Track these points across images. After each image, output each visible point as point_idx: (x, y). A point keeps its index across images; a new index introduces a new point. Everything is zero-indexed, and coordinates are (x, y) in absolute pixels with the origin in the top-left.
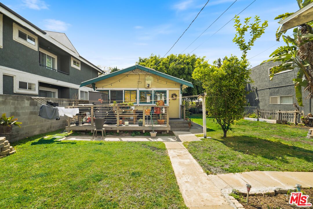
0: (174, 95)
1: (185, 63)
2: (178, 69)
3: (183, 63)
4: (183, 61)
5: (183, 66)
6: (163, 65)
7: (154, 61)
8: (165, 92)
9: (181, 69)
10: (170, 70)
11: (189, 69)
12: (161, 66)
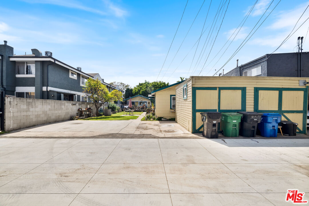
0: (149, 103)
4: (158, 86)
7: (145, 86)
8: (146, 102)
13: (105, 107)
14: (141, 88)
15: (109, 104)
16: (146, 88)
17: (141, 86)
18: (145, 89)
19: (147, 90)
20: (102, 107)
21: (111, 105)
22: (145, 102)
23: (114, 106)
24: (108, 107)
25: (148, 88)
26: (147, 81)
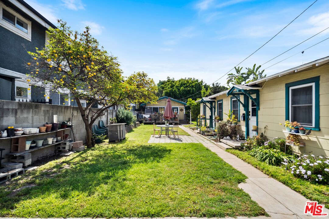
0: (181, 110)
1: (190, 87)
2: (186, 90)
3: (189, 87)
4: (189, 85)
5: (189, 89)
6: (176, 88)
7: (170, 85)
8: (177, 108)
9: (188, 90)
10: (181, 92)
11: (193, 90)
12: (175, 89)
13: (110, 117)
14: (163, 88)
15: (119, 112)
16: (171, 87)
17: (163, 85)
18: (169, 89)
19: (173, 90)
20: (104, 118)
21: (123, 113)
22: (175, 108)
23: (129, 115)
24: (117, 116)
25: (175, 87)
26: (170, 78)
